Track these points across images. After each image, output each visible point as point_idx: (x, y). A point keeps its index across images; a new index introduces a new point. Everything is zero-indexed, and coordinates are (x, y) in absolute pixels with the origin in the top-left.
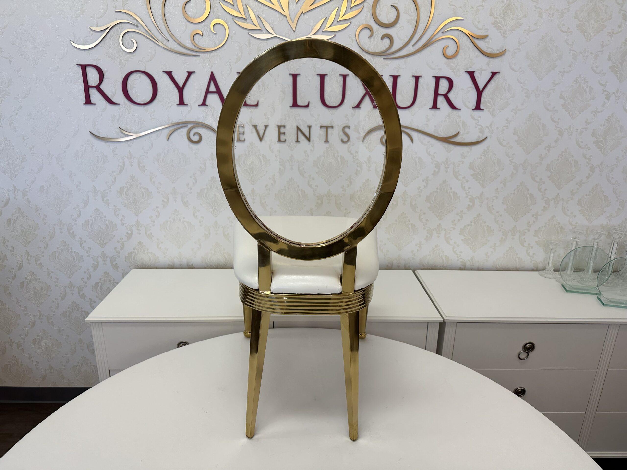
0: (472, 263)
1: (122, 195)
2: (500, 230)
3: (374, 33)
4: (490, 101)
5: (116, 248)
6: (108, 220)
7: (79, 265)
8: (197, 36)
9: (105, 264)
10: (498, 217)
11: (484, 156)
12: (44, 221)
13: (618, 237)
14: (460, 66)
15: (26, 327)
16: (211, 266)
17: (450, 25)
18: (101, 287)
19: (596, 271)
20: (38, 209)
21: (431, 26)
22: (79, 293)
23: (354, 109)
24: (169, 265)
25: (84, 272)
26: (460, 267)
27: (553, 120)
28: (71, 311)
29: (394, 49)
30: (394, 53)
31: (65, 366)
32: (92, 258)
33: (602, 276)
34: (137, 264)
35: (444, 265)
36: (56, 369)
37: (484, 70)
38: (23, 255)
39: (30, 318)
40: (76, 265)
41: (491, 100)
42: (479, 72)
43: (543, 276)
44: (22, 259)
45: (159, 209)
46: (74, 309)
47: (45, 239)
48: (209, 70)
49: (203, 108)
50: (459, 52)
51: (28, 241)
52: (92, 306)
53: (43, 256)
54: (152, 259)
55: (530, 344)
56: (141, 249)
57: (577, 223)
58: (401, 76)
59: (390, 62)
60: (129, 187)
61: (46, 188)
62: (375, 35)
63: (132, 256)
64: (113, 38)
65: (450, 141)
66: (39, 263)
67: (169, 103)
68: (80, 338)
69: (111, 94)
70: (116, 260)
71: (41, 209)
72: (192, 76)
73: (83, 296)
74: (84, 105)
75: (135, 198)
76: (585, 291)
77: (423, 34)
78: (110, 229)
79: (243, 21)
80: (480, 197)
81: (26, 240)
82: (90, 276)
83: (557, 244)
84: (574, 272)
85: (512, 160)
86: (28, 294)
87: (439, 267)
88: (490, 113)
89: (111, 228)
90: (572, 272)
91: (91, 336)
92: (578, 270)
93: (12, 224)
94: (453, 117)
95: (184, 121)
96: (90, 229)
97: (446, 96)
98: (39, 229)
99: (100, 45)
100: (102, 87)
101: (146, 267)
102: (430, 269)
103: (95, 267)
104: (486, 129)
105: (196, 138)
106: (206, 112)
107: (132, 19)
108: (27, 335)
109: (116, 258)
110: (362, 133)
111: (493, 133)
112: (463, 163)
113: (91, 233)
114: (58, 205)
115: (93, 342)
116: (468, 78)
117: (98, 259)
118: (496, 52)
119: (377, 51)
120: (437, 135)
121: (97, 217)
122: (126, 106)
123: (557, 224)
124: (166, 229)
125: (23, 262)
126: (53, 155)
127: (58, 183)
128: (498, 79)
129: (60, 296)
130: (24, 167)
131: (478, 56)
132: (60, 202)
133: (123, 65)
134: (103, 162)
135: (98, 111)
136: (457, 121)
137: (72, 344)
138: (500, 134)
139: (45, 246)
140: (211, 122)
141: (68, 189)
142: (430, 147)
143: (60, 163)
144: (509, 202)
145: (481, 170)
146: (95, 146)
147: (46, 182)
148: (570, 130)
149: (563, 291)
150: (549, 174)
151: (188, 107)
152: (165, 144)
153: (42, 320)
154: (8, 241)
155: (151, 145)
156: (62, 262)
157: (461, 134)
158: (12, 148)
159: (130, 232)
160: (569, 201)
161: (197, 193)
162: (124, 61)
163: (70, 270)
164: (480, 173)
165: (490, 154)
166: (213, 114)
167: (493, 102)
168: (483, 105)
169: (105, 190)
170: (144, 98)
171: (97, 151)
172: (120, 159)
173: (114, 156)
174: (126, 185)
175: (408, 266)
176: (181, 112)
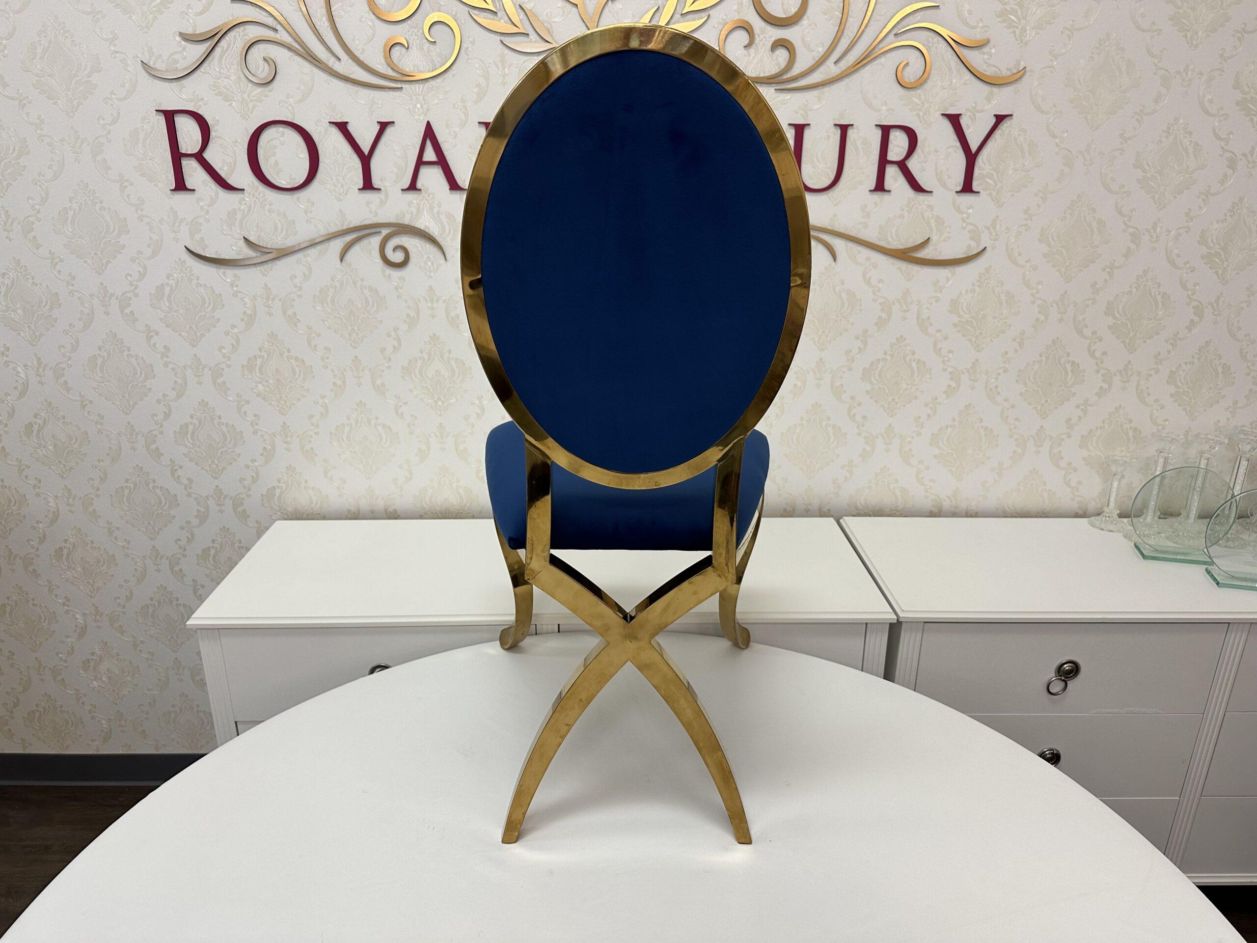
0: (954, 503)
1: (253, 374)
2: (1012, 436)
3: (757, 37)
4: (992, 175)
5: (242, 480)
6: (226, 423)
7: (169, 514)
8: (397, 48)
9: (221, 511)
10: (1008, 409)
11: (979, 286)
12: (99, 427)
13: (1249, 447)
14: (931, 103)
15: (69, 637)
16: (432, 513)
17: (911, 18)
18: (215, 556)
19: (1205, 515)
20: (87, 402)
21: (871, 22)
22: (172, 569)
24: (349, 511)
25: (180, 528)
26: (931, 512)
27: (1120, 213)
28: (157, 604)
29: (796, 70)
30: (797, 79)
31: (147, 713)
32: (195, 499)
33: (1216, 526)
34: (284, 510)
35: (898, 506)
36: (130, 718)
37: (982, 111)
38: (60, 495)
39: (77, 619)
40: (164, 513)
41: (994, 173)
42: (970, 116)
43: (1097, 528)
44: (57, 504)
45: (327, 401)
46: (162, 601)
47: (101, 463)
48: (421, 118)
49: (411, 196)
50: (930, 73)
51: (68, 468)
52: (198, 594)
53: (98, 496)
54: (315, 502)
55: (1070, 665)
56: (292, 480)
57: (1165, 420)
58: (811, 125)
59: (788, 98)
60: (266, 358)
61: (101, 359)
62: (757, 39)
63: (275, 494)
64: (227, 54)
65: (911, 256)
66: (91, 509)
67: (342, 186)
68: (176, 659)
69: (225, 168)
70: (242, 504)
71: (91, 402)
72: (389, 131)
73: (180, 575)
74: (172, 192)
75: (277, 380)
76: (1182, 557)
77: (855, 39)
78: (231, 441)
79: (490, 15)
80: (971, 370)
81: (64, 465)
82: (193, 535)
83: (1126, 462)
84: (1159, 518)
85: (1037, 293)
86: (71, 572)
87: (888, 510)
88: (992, 198)
89: (233, 441)
90: (1156, 518)
91: (199, 653)
92: (1167, 513)
93: (34, 433)
94: (917, 208)
95: (375, 222)
96: (190, 440)
97: (902, 166)
98: (89, 442)
99: (202, 69)
100: (207, 155)
101: (305, 516)
102: (870, 516)
103: (203, 517)
104: (983, 232)
105: (398, 257)
106: (418, 204)
107: (265, 16)
108: (71, 652)
109: (243, 499)
111: (997, 240)
112: (936, 301)
113: (193, 450)
114: (126, 395)
115: (202, 665)
116: (947, 127)
117: (208, 501)
118: (1005, 73)
119: (762, 75)
120: (885, 244)
121: (203, 418)
122: (256, 194)
123: (1126, 423)
124: (341, 441)
125: (60, 509)
126: (112, 295)
127: (124, 350)
128: (1008, 130)
129: (134, 576)
130: (56, 320)
131: (969, 82)
132: (129, 388)
133: (248, 110)
134: (213, 307)
135: (202, 204)
136: (926, 216)
137: (160, 670)
138: (1013, 240)
139: (103, 476)
140: (427, 224)
141: (145, 362)
142: (870, 270)
143: (127, 311)
144: (1029, 380)
145: (974, 314)
146: (195, 275)
147: (100, 348)
148: (1155, 232)
149: (1138, 557)
150: (1110, 321)
151: (380, 193)
152: (337, 269)
153: (100, 624)
154: (29, 467)
155: (307, 273)
156: (137, 508)
157: (934, 242)
158: (30, 281)
159: (270, 448)
160: (1151, 375)
161: (403, 368)
162: (251, 102)
163: (152, 524)
164: (971, 321)
165: (992, 282)
166: (431, 209)
167: (998, 176)
168: (978, 182)
169: (218, 364)
170: (293, 176)
171: (201, 285)
172: (247, 300)
173: (235, 295)
174: (259, 353)
175: (825, 509)
176: (368, 203)
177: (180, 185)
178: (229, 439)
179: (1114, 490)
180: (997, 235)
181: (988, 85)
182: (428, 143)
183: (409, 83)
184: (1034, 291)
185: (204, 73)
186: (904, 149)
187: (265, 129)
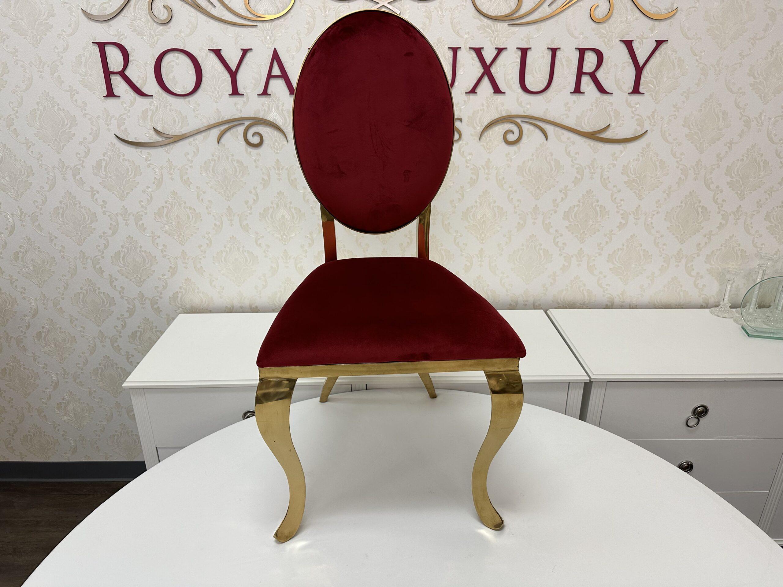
0: (622, 299)
1: (162, 217)
2: (661, 255)
5: (156, 287)
6: (145, 251)
7: (110, 310)
9: (144, 308)
10: (659, 238)
11: (642, 156)
12: (62, 254)
15: (48, 388)
18: (140, 337)
20: (53, 238)
22: (112, 345)
23: (467, 94)
24: (227, 307)
25: (117, 319)
26: (607, 305)
27: (738, 106)
28: (103, 368)
29: (522, 11)
30: (523, 16)
31: (100, 436)
32: (126, 300)
34: (184, 307)
35: (585, 302)
36: (89, 439)
37: (647, 38)
38: (38, 298)
39: (52, 377)
40: (106, 309)
41: (654, 80)
42: (639, 41)
43: (715, 315)
44: (36, 304)
45: (210, 236)
46: (107, 365)
47: (64, 277)
48: (270, 46)
49: (264, 99)
50: (612, 13)
51: (42, 281)
52: (130, 361)
53: (63, 299)
54: (204, 301)
55: (702, 408)
56: (189, 287)
57: (762, 245)
58: (532, 49)
59: (517, 30)
60: (170, 208)
61: (62, 210)
63: (178, 297)
64: (139, 3)
65: (597, 136)
66: (58, 307)
67: (218, 92)
68: (117, 402)
69: (140, 81)
70: (157, 303)
71: (56, 238)
72: (249, 55)
73: (118, 349)
74: (106, 98)
75: (178, 222)
76: (775, 336)
78: (148, 262)
80: (635, 212)
81: (40, 279)
82: (125, 323)
83: (736, 272)
84: (757, 309)
85: (680, 161)
86: (48, 347)
87: (579, 304)
88: (652, 97)
89: (150, 262)
90: (755, 309)
92: (761, 306)
93: (20, 258)
94: (602, 104)
95: (240, 117)
96: (122, 262)
97: (593, 76)
98: (56, 264)
99: (122, 14)
100: (127, 73)
101: (197, 311)
102: (567, 308)
103: (132, 312)
104: (646, 120)
105: (256, 140)
106: (269, 105)
108: (49, 398)
109: (158, 300)
110: (478, 128)
111: (655, 125)
112: (613, 167)
113: (124, 269)
114: (79, 233)
116: (624, 49)
117: (135, 302)
118: (663, 12)
119: (499, 15)
120: (580, 128)
121: (130, 248)
122: (161, 99)
123: (736, 246)
124: (220, 261)
125: (39, 307)
126: (67, 167)
127: (77, 204)
128: (664, 51)
129: (88, 349)
130: (31, 184)
131: (639, 18)
132: (81, 229)
133: (155, 41)
134: (135, 174)
135: (125, 105)
136: (608, 110)
137: (107, 409)
138: (665, 126)
139: (65, 285)
140: (275, 118)
141: (90, 211)
142: (570, 146)
143: (78, 177)
144: (673, 218)
145: (638, 175)
146: (122, 153)
147: (61, 202)
148: (761, 119)
149: (745, 335)
150: (729, 179)
151: (243, 97)
152: (215, 148)
153: (67, 380)
154: (17, 280)
155: (195, 151)
156: (88, 306)
157: (612, 127)
158: (13, 158)
159: (174, 267)
160: (754, 215)
161: (260, 213)
162: (156, 35)
163: (99, 316)
164: (637, 180)
165: (650, 154)
166: (278, 107)
167: (657, 82)
168: (643, 87)
169: (139, 212)
170: (185, 86)
171: (126, 160)
172: (156, 170)
173: (149, 166)
174: (165, 205)
175: (537, 304)
176: (235, 104)
177: (110, 93)
178: (147, 261)
179: (728, 290)
180: (655, 122)
181: (652, 20)
182: (275, 63)
183: (261, 22)
184: (679, 159)
185: (124, 16)
186: (594, 64)
187: (166, 54)
